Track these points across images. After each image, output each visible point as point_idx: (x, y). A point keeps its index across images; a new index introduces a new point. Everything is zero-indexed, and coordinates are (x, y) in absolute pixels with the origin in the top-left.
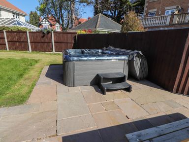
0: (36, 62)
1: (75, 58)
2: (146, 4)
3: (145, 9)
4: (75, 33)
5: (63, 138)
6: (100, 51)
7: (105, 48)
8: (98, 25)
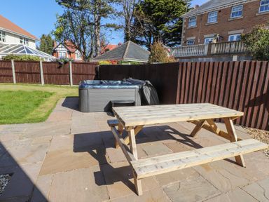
0: (51, 94)
1: (90, 87)
2: (183, 31)
3: (183, 37)
4: (97, 64)
5: (75, 135)
6: (119, 82)
7: (125, 79)
8: (125, 54)
